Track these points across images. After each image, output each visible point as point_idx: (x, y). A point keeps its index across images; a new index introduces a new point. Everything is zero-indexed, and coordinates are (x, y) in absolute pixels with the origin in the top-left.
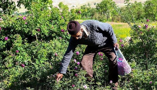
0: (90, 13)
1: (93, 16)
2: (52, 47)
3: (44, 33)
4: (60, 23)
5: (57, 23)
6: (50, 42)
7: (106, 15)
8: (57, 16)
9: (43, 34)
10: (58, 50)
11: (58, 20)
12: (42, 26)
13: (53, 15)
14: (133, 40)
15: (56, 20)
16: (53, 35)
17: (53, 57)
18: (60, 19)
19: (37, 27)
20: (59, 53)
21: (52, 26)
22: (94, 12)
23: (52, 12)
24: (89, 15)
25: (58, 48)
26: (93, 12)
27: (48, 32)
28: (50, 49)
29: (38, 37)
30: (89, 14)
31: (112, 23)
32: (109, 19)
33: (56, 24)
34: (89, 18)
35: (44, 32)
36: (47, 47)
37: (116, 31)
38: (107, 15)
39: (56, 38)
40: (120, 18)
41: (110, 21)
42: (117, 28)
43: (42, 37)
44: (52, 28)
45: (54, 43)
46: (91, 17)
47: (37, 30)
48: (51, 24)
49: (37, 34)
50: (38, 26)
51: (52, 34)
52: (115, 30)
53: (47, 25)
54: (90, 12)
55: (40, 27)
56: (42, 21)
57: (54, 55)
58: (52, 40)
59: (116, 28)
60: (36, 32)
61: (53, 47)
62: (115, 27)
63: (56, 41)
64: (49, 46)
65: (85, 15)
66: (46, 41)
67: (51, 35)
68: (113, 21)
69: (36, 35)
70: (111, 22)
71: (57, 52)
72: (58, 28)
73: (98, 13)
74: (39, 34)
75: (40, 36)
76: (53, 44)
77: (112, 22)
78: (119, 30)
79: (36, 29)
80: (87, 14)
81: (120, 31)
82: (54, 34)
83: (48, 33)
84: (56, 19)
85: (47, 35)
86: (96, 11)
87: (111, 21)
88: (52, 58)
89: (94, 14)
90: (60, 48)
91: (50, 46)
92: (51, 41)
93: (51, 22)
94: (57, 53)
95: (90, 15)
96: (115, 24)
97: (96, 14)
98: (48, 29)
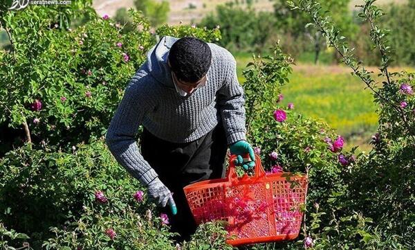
0: (251, 31)
1: (266, 44)
2: (84, 170)
3: (56, 116)
4: (117, 79)
5: (107, 78)
6: (77, 148)
7: (312, 38)
8: (106, 53)
9: (52, 120)
10: (109, 178)
11: (111, 69)
12: (50, 92)
13: (90, 48)
14: (386, 140)
15: (102, 69)
16: (89, 124)
17: (90, 206)
18: (117, 62)
19: (29, 93)
20: (111, 190)
21: (86, 90)
22: (267, 29)
23: (86, 36)
24: (250, 38)
25: (108, 172)
26: (263, 29)
27: (71, 112)
28: (78, 175)
29: (37, 131)
30: (250, 35)
31: (333, 71)
32: (324, 54)
33: (101, 82)
34: (250, 52)
35: (55, 111)
36: (68, 168)
37: (348, 100)
38: (315, 37)
39: (103, 133)
40: (364, 49)
41: (325, 61)
42: (354, 87)
43: (52, 132)
44: (87, 96)
45: (93, 153)
46: (257, 46)
47: (28, 106)
48: (82, 82)
49: (29, 121)
50: (34, 92)
51: (87, 119)
52: (346, 97)
53: (68, 85)
54: (253, 28)
55: (40, 93)
56: (50, 73)
57: (92, 197)
58: (87, 143)
59: (347, 88)
60: (27, 111)
61: (88, 168)
62: (344, 85)
63: (100, 145)
64: (75, 165)
65: (233, 39)
66: (63, 145)
67: (84, 123)
68: (338, 62)
69: (25, 124)
70: (329, 64)
71: (105, 187)
72: (108, 97)
73: (282, 31)
74: (37, 120)
75: (42, 126)
76: (88, 158)
77: (335, 67)
78: (358, 95)
79: (25, 100)
80: (242, 36)
81: (361, 101)
82: (93, 120)
83: (71, 116)
84: (104, 62)
85: (67, 123)
86: (275, 24)
87: (330, 60)
88: (84, 212)
89: (266, 36)
90: (115, 173)
91: (79, 167)
92: (82, 145)
93: (85, 76)
94: (104, 190)
95: (252, 40)
96: (344, 73)
97: (275, 35)
98: (70, 102)
